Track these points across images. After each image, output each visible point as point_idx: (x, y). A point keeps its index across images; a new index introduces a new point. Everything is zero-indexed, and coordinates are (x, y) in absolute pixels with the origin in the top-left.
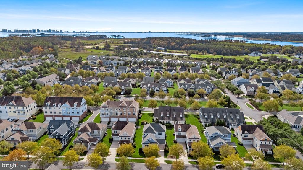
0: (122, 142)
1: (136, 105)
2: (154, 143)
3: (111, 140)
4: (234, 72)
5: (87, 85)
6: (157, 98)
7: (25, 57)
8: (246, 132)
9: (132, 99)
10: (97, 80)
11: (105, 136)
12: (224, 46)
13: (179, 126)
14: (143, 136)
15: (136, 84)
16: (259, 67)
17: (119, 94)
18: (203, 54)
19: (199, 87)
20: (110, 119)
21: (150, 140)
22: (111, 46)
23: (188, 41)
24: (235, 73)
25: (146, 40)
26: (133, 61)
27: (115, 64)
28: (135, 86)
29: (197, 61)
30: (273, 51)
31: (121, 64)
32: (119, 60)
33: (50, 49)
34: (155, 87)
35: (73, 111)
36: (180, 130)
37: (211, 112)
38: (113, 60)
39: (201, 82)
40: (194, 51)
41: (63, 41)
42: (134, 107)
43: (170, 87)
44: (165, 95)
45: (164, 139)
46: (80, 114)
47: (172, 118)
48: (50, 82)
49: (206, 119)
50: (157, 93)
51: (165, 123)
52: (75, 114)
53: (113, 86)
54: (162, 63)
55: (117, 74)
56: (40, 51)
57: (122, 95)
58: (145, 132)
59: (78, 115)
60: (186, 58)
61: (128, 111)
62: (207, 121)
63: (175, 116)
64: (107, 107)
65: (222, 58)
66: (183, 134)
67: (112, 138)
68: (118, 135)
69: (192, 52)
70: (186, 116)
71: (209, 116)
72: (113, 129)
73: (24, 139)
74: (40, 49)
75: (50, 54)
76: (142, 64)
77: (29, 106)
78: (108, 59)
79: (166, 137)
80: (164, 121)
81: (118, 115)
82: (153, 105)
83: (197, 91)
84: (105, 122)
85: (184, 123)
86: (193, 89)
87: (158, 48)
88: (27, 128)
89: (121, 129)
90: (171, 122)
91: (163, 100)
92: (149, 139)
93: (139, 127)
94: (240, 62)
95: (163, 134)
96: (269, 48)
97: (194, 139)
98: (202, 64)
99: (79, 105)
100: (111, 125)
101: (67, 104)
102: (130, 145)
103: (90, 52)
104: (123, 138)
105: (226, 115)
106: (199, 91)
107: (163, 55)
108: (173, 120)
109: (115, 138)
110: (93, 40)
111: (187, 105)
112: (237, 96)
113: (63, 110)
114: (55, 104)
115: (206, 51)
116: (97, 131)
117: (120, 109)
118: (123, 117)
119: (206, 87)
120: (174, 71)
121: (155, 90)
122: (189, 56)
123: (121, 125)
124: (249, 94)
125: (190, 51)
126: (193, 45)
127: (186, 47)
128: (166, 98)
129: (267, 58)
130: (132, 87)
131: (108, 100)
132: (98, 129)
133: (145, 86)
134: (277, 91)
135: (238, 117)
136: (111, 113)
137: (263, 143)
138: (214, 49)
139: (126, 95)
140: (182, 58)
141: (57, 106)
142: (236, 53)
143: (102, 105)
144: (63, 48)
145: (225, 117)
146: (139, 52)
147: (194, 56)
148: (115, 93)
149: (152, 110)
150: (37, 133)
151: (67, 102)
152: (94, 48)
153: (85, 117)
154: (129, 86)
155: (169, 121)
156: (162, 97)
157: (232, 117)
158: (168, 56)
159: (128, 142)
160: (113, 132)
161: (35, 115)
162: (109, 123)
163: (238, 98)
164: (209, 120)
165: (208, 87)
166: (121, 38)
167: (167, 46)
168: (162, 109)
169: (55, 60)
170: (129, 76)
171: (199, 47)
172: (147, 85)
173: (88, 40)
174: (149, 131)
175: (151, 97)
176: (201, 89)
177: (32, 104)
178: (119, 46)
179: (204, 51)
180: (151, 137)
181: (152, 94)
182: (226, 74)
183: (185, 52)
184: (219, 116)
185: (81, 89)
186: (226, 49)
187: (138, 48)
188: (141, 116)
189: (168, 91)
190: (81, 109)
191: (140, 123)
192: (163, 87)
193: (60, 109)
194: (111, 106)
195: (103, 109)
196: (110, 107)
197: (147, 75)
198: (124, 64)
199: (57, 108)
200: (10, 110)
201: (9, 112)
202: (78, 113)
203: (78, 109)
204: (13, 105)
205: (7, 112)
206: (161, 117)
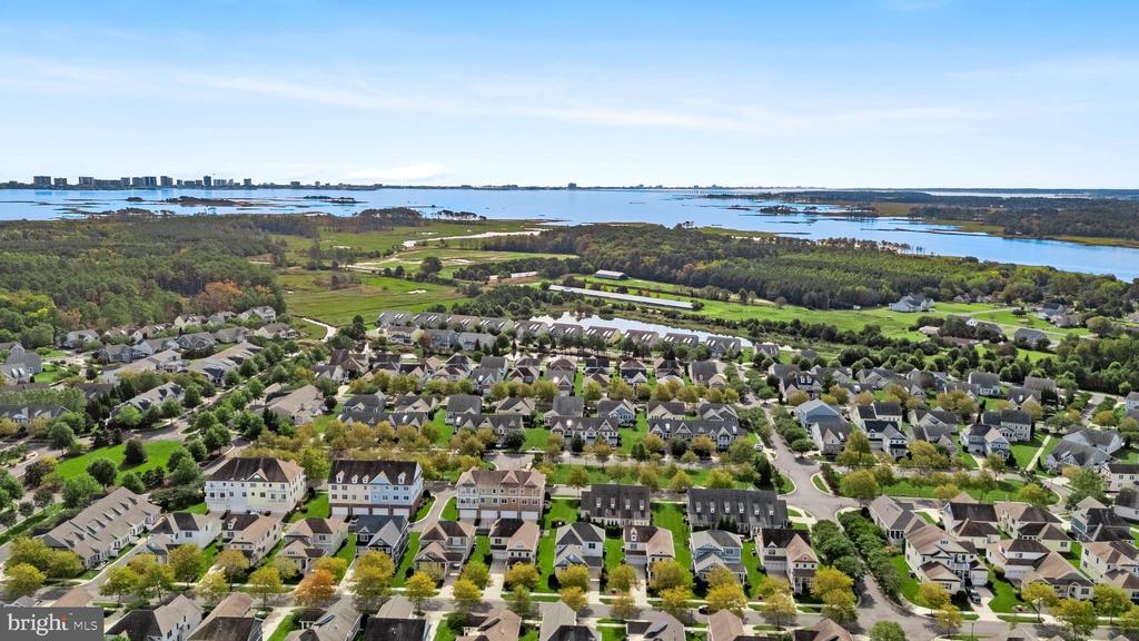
0: (513, 561)
1: (539, 479)
2: (580, 563)
3: (488, 560)
4: (809, 381)
5: (409, 421)
6: (589, 459)
7: (194, 320)
8: (772, 544)
9: (528, 460)
10: (429, 404)
11: (472, 550)
12: (820, 269)
13: (633, 530)
14: (556, 551)
15: (534, 416)
16: (894, 362)
17: (491, 446)
18: (745, 301)
20: (479, 513)
21: (571, 557)
24: (811, 385)
25: (560, 240)
26: (521, 331)
27: (467, 343)
28: (532, 422)
29: (717, 329)
30: (975, 290)
31: (485, 345)
32: (479, 330)
33: (259, 288)
34: (585, 428)
35: (396, 493)
36: (634, 538)
37: (712, 500)
38: (459, 329)
39: (712, 413)
40: (715, 288)
42: (535, 487)
43: (625, 428)
44: (608, 453)
45: (601, 555)
46: (412, 502)
47: (623, 513)
48: (303, 409)
49: (699, 514)
50: (589, 444)
51: (606, 523)
52: (401, 501)
53: (474, 423)
54: (610, 341)
55: (480, 383)
56: (232, 296)
57: (499, 449)
58: (561, 542)
59: (406, 502)
60: (685, 318)
61: (519, 495)
62: (700, 518)
63: (628, 507)
64: (472, 485)
66: (640, 546)
67: (491, 556)
68: (504, 548)
69: (708, 290)
70: (656, 507)
71: (706, 508)
72: (492, 536)
73: (312, 554)
74: (230, 287)
75: (263, 304)
76: (547, 343)
77: (294, 480)
78: (443, 327)
79: (604, 554)
80: (602, 520)
81: (498, 504)
82: (578, 481)
83: (694, 440)
84: (467, 520)
85: (648, 524)
86: (683, 435)
87: (600, 272)
88: (314, 532)
89: (510, 534)
90: (618, 522)
91: (606, 464)
92: (569, 556)
93: (547, 533)
94: (849, 338)
95: (599, 546)
97: (661, 556)
98: (727, 346)
99: (410, 481)
100: (483, 526)
101: (382, 477)
102: (531, 567)
103: (379, 289)
104: (516, 555)
105: (745, 507)
106: (698, 441)
107: (615, 307)
108: (623, 517)
109: (497, 554)
111: (660, 481)
112: (798, 455)
113: (372, 493)
114: (355, 478)
115: (753, 292)
116: (459, 538)
117: (502, 491)
118: (509, 509)
119: (720, 428)
120: (640, 376)
121: (584, 437)
122: (699, 309)
123: (509, 528)
124: (828, 451)
125: (702, 288)
126: (715, 264)
127: (690, 272)
128: (612, 460)
130: (525, 426)
131: (474, 468)
132: (462, 534)
133: (558, 426)
134: (900, 442)
135: (772, 512)
136: (483, 500)
137: (801, 566)
138: (778, 287)
139: (510, 450)
140: (674, 317)
142: (847, 302)
143: (462, 481)
144: (286, 273)
145: (741, 510)
146: (537, 297)
147: (713, 310)
148: (483, 446)
149: (575, 493)
150: (333, 541)
151: (383, 472)
152: (387, 272)
153: (419, 509)
154: (518, 426)
155: (615, 520)
156: (603, 456)
157: (757, 512)
158: (629, 309)
159: (526, 561)
160: (492, 541)
161: (305, 504)
162: (478, 522)
163: (801, 461)
164: (705, 517)
165: (723, 430)
166: (472, 219)
167: (630, 266)
168: (601, 490)
170: (513, 393)
171: (734, 275)
172: (564, 424)
173: (357, 232)
174: (569, 539)
175: (577, 456)
176: (703, 437)
177: (298, 477)
178: (472, 268)
179: (748, 291)
180: (573, 551)
181: (577, 448)
182: (786, 388)
184: (727, 510)
185: (393, 433)
186: (817, 287)
187: (535, 273)
188: (551, 508)
189: (619, 439)
190: (412, 489)
191: (548, 524)
192: (606, 428)
193: (365, 488)
194: (482, 484)
195: (465, 489)
196: (479, 486)
197: (562, 387)
198: (495, 345)
199: (360, 487)
200: (253, 490)
201: (249, 495)
202: (406, 498)
203: (406, 489)
204: (261, 480)
205: (244, 495)
206: (596, 509)
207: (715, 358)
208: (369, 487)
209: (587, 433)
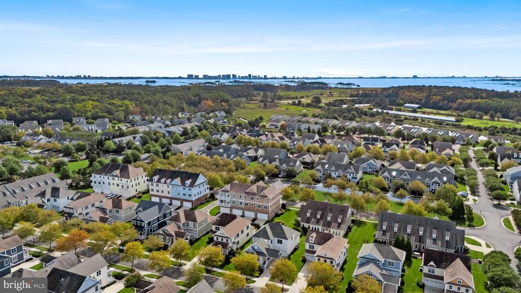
0: (216, 244)
1: (272, 193)
2: (259, 253)
3: (211, 241)
5: (234, 158)
7: (186, 115)
8: (432, 263)
10: (256, 153)
13: (314, 234)
15: (313, 163)
18: (493, 119)
19: (419, 177)
20: (231, 211)
21: (256, 248)
22: (323, 101)
23: (470, 94)
31: (313, 130)
32: (316, 123)
33: (223, 103)
34: (336, 171)
35: (185, 192)
36: (312, 240)
37: (398, 222)
38: (306, 123)
39: (435, 169)
40: (474, 112)
41: (255, 93)
42: (266, 197)
43: (371, 174)
46: (193, 198)
47: (325, 222)
48: (191, 150)
49: (384, 231)
51: (311, 228)
52: (187, 197)
53: (269, 162)
54: (390, 132)
55: (294, 145)
56: (209, 106)
57: (280, 178)
58: (256, 235)
59: (190, 198)
60: (448, 124)
61: (257, 202)
62: (383, 235)
63: (329, 219)
64: (227, 191)
66: (316, 248)
69: (469, 113)
71: (390, 228)
72: (213, 224)
73: (103, 220)
75: (220, 110)
77: (136, 179)
78: (299, 121)
79: (296, 249)
80: (309, 226)
81: (243, 206)
83: (410, 184)
86: (405, 180)
87: (407, 105)
88: (114, 207)
89: (225, 225)
90: (320, 229)
92: (254, 246)
95: (285, 243)
97: (327, 259)
98: (467, 137)
99: (192, 185)
101: (177, 181)
103: (284, 109)
104: (220, 239)
105: (425, 231)
106: (413, 184)
107: (406, 119)
108: (323, 225)
110: (304, 90)
111: (366, 205)
112: (496, 202)
113: (172, 190)
114: (163, 180)
115: (500, 114)
116: (193, 223)
117: (245, 197)
118: (249, 210)
119: (433, 177)
120: (394, 147)
121: (335, 175)
122: (460, 121)
123: (226, 220)
125: (466, 112)
126: (479, 100)
127: (461, 104)
130: (304, 167)
132: (194, 220)
133: (319, 167)
135: (447, 238)
136: (234, 202)
137: (454, 289)
139: (286, 179)
140: (441, 124)
141: (165, 183)
144: (249, 103)
145: (421, 233)
146: (362, 112)
147: (469, 123)
150: (124, 214)
151: (179, 178)
152: (294, 104)
155: (317, 227)
158: (413, 120)
160: (214, 228)
161: (143, 193)
163: (497, 206)
164: (388, 234)
165: (436, 179)
166: (353, 87)
167: (425, 101)
168: (313, 205)
169: (223, 120)
170: (308, 151)
171: (488, 105)
172: (323, 166)
174: (261, 233)
176: (417, 182)
177: (140, 178)
178: (334, 101)
180: (258, 243)
182: (502, 161)
184: (409, 231)
187: (369, 105)
188: (282, 214)
189: (360, 179)
190: (195, 191)
192: (350, 171)
193: (168, 187)
194: (234, 191)
195: (223, 194)
196: (232, 192)
198: (319, 129)
199: (165, 186)
200: (113, 181)
201: (112, 184)
202: (190, 195)
203: (190, 190)
204: (117, 176)
205: (109, 184)
206: (306, 218)
207: (457, 144)
208: (170, 186)
209: (337, 173)
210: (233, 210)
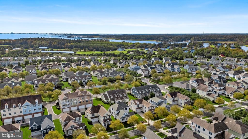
0: (105, 121)
8: (174, 97)
13: (136, 101)
14: (116, 113)
18: (85, 51)
19: (115, 75)
21: (125, 114)
23: (67, 41)
24: (125, 63)
25: (22, 41)
26: (31, 60)
30: (131, 46)
35: (35, 108)
36: (138, 103)
37: (142, 89)
40: (77, 49)
42: (90, 95)
46: (42, 110)
47: (120, 98)
49: (141, 94)
52: (37, 111)
58: (117, 110)
60: (75, 55)
61: (86, 99)
63: (121, 96)
64: (67, 99)
65: (104, 53)
67: (91, 121)
68: (98, 117)
71: (142, 92)
80: (115, 102)
81: (78, 104)
85: (129, 100)
87: (40, 47)
89: (97, 112)
90: (120, 101)
94: (118, 55)
95: (128, 109)
96: (128, 45)
97: (151, 107)
101: (27, 103)
109: (94, 120)
113: (24, 110)
114: (14, 105)
115: (87, 49)
116: (78, 118)
117: (79, 99)
118: (82, 105)
122: (76, 53)
123: (96, 109)
124: (146, 76)
127: (67, 46)
129: (132, 51)
131: (62, 93)
132: (79, 116)
134: (160, 71)
135: (158, 90)
136: (72, 104)
137: (186, 101)
138: (92, 47)
139: (59, 89)
142: (109, 49)
145: (151, 91)
147: (79, 53)
155: (119, 101)
157: (155, 90)
160: (91, 116)
164: (143, 94)
167: (49, 45)
168: (110, 92)
174: (119, 108)
179: (86, 49)
181: (81, 85)
183: (69, 50)
184: (147, 91)
193: (20, 108)
195: (64, 101)
196: (70, 99)
199: (17, 109)
202: (40, 109)
203: (40, 105)
206: (112, 99)
208: (22, 108)
210: (71, 108)
